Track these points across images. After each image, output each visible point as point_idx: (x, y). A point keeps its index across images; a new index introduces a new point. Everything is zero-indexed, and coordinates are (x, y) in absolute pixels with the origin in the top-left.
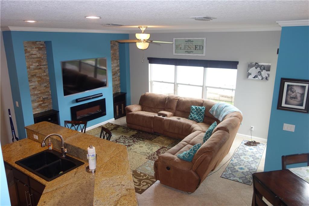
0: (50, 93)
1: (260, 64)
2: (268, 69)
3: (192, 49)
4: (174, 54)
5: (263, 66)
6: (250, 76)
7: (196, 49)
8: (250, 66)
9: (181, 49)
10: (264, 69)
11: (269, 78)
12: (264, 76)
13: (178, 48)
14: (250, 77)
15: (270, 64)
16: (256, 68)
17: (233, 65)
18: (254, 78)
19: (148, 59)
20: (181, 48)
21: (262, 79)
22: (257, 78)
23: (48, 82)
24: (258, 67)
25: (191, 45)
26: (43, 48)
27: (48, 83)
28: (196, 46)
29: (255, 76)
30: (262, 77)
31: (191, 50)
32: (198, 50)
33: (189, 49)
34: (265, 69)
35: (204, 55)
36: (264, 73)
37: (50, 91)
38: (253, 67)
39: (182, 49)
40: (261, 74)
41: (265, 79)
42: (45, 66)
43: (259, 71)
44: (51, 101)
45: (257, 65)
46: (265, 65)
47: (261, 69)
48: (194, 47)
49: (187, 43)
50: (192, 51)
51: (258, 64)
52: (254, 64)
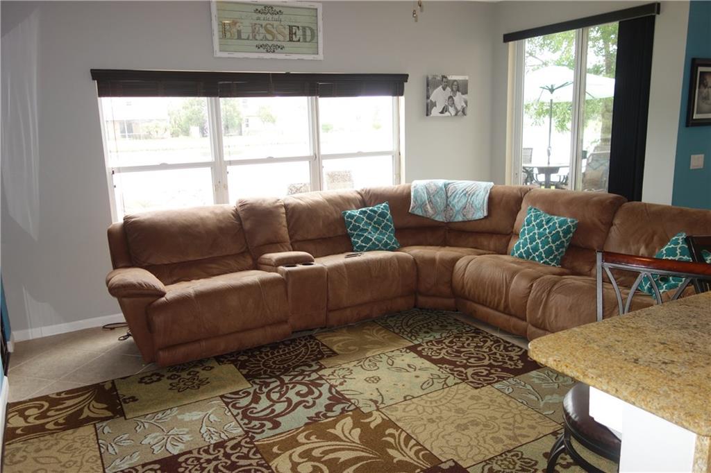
3: (280, 37)
4: (219, 54)
5: (455, 83)
6: (435, 108)
7: (291, 40)
8: (430, 85)
9: (239, 37)
10: (458, 90)
12: (459, 108)
13: (228, 35)
14: (435, 112)
15: (467, 78)
16: (444, 89)
17: (393, 84)
18: (442, 112)
20: (239, 32)
21: (456, 115)
22: (447, 114)
24: (447, 86)
25: (276, 24)
28: (291, 27)
29: (443, 109)
30: (456, 109)
31: (275, 43)
32: (299, 41)
33: (269, 37)
34: (461, 89)
35: (320, 57)
36: (459, 98)
38: (438, 86)
39: (244, 36)
40: (453, 103)
41: (460, 113)
43: (449, 95)
45: (445, 82)
46: (460, 80)
47: (452, 90)
48: (287, 32)
49: (262, 16)
50: (279, 43)
51: (446, 78)
52: (439, 78)
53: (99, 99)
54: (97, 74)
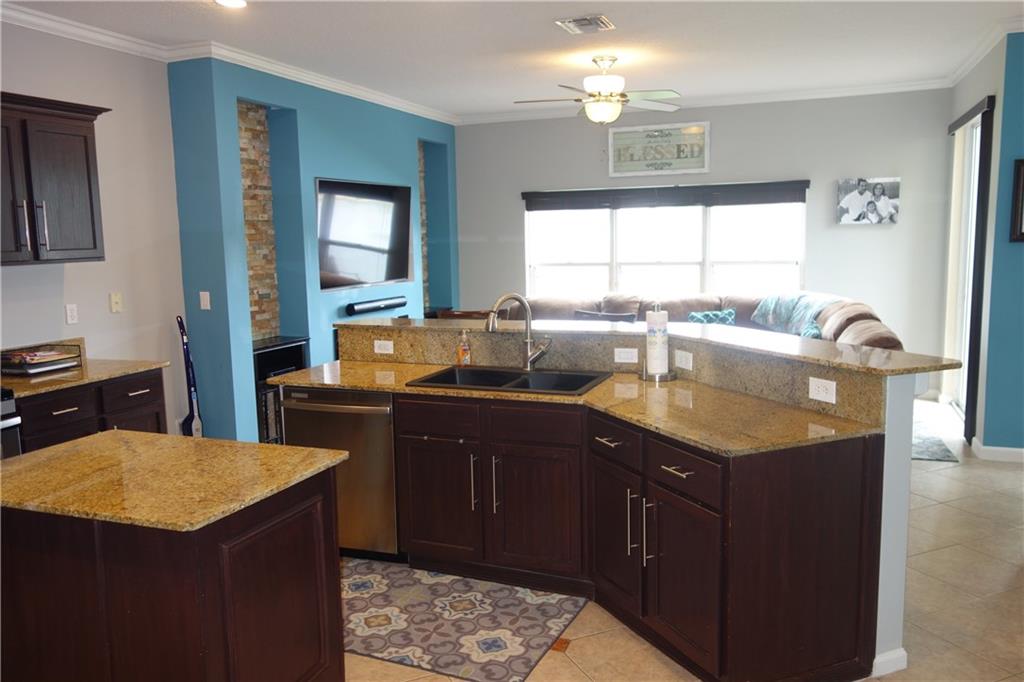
0: (276, 282)
1: (871, 181)
2: (893, 191)
3: (669, 156)
4: (612, 174)
5: (879, 186)
6: (846, 215)
7: (679, 157)
8: (843, 189)
9: (632, 160)
10: (883, 193)
11: (897, 218)
12: (884, 214)
13: (622, 158)
14: (847, 219)
15: (898, 179)
16: (861, 193)
17: (793, 190)
18: (858, 219)
19: (523, 198)
20: (632, 155)
21: (880, 221)
22: (865, 221)
23: (271, 244)
24: (865, 190)
25: (665, 145)
26: (262, 132)
27: (271, 247)
28: (679, 146)
29: (860, 216)
30: (879, 215)
31: (664, 161)
32: (686, 157)
33: (658, 156)
34: (886, 192)
35: (705, 170)
36: (885, 205)
37: (275, 275)
38: (851, 191)
39: (636, 158)
40: (875, 209)
41: (886, 220)
42: (266, 192)
43: (870, 200)
44: (278, 309)
45: (862, 185)
46: (886, 183)
47: (874, 194)
48: (675, 151)
49: (653, 140)
50: (667, 161)
51: (865, 181)
52: (854, 182)
53: (526, 213)
54: (526, 196)
